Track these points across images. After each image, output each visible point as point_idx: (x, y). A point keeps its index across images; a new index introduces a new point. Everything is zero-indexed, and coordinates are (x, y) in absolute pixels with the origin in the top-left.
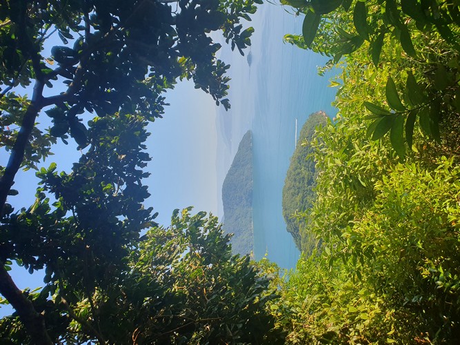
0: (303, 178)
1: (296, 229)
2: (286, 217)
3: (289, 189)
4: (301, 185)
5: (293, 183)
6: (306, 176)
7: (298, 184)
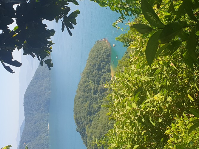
0: (91, 89)
1: (84, 130)
2: (76, 120)
3: (80, 97)
4: (88, 95)
5: (83, 93)
6: (93, 88)
7: (86, 93)
